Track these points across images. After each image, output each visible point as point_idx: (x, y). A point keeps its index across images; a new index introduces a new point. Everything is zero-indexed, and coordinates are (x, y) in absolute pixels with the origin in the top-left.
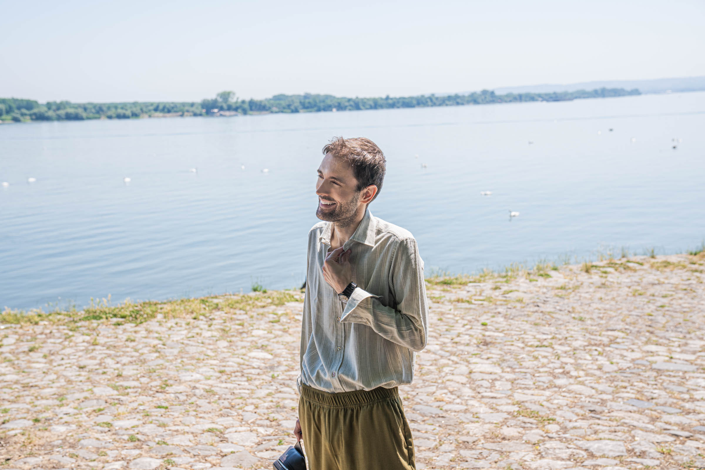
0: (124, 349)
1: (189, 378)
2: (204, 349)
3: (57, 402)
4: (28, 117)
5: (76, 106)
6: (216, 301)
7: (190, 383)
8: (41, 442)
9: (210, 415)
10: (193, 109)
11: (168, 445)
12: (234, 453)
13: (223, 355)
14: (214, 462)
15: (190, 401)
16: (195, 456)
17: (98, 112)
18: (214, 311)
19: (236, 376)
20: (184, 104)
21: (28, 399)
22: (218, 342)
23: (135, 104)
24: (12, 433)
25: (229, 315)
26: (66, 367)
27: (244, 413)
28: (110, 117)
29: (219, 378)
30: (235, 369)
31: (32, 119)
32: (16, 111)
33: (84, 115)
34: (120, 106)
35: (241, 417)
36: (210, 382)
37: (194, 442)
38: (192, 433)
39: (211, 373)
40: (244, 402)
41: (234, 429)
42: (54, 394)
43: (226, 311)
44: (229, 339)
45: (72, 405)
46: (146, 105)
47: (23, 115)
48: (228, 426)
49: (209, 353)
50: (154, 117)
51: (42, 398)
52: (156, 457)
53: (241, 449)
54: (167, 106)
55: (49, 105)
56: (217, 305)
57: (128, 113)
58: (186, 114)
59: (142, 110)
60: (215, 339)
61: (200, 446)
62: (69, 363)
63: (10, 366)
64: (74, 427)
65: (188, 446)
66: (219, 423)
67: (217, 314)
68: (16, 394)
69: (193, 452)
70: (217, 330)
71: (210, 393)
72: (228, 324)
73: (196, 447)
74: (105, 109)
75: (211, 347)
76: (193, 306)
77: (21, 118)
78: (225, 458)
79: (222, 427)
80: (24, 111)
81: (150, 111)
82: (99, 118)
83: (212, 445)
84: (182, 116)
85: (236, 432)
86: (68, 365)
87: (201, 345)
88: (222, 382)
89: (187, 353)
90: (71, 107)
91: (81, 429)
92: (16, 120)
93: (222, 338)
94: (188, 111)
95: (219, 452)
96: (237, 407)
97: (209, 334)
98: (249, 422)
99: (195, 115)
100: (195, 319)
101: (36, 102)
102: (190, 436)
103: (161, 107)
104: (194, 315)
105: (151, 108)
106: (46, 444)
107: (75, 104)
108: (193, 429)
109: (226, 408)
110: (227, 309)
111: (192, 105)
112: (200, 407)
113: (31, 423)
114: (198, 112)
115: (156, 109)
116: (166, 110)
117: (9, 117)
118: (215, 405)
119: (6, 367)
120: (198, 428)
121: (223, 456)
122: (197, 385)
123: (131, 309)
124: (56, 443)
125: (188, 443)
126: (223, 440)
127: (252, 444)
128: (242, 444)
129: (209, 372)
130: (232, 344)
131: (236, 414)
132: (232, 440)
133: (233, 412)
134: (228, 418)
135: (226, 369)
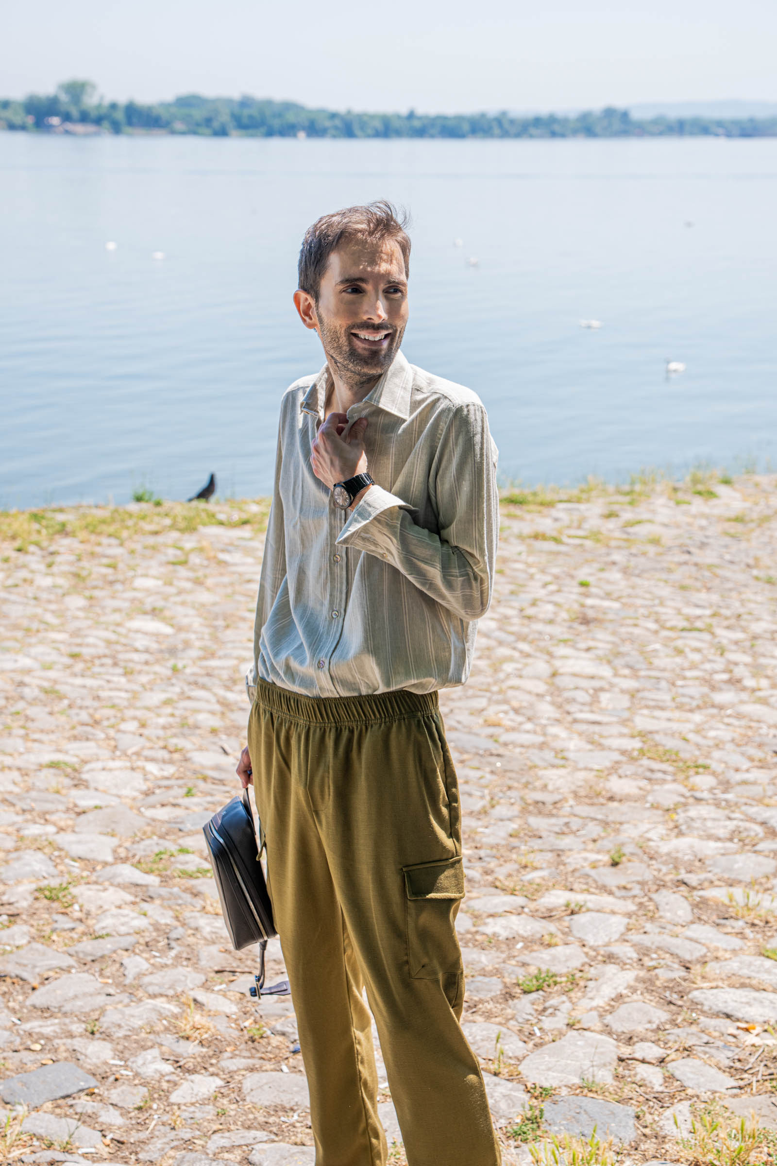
1: (9, 665)
2: (39, 611)
6: (60, 517)
7: (12, 674)
9: (53, 737)
12: (100, 808)
13: (77, 624)
14: (62, 824)
15: (13, 710)
16: (24, 811)
18: (57, 537)
19: (102, 665)
22: (67, 598)
25: (88, 547)
27: (119, 736)
29: (69, 667)
30: (101, 651)
35: (113, 743)
36: (52, 674)
37: (22, 785)
38: (19, 769)
39: (54, 657)
40: (119, 714)
41: (99, 765)
43: (81, 539)
44: (87, 593)
48: (88, 758)
49: (49, 618)
53: (114, 801)
56: (63, 525)
60: (60, 591)
61: (34, 794)
65: (11, 793)
66: (71, 752)
67: (65, 542)
69: (20, 805)
70: (63, 574)
71: (53, 695)
72: (85, 563)
73: (26, 795)
75: (53, 607)
76: (16, 526)
78: (83, 817)
79: (75, 759)
83: (57, 792)
85: (103, 769)
87: (33, 602)
88: (75, 675)
89: (6, 616)
93: (74, 590)
95: (71, 805)
96: (105, 723)
97: (48, 582)
98: (129, 752)
100: (19, 550)
102: (16, 775)
104: (17, 544)
108: (19, 762)
109: (83, 724)
110: (83, 535)
112: (33, 720)
118: (63, 719)
120: (31, 760)
121: (79, 813)
122: (27, 679)
125: (11, 788)
126: (80, 784)
127: (135, 794)
128: (115, 793)
129: (49, 654)
130: (93, 603)
131: (103, 736)
132: (95, 785)
133: (98, 733)
134: (88, 743)
135: (84, 650)
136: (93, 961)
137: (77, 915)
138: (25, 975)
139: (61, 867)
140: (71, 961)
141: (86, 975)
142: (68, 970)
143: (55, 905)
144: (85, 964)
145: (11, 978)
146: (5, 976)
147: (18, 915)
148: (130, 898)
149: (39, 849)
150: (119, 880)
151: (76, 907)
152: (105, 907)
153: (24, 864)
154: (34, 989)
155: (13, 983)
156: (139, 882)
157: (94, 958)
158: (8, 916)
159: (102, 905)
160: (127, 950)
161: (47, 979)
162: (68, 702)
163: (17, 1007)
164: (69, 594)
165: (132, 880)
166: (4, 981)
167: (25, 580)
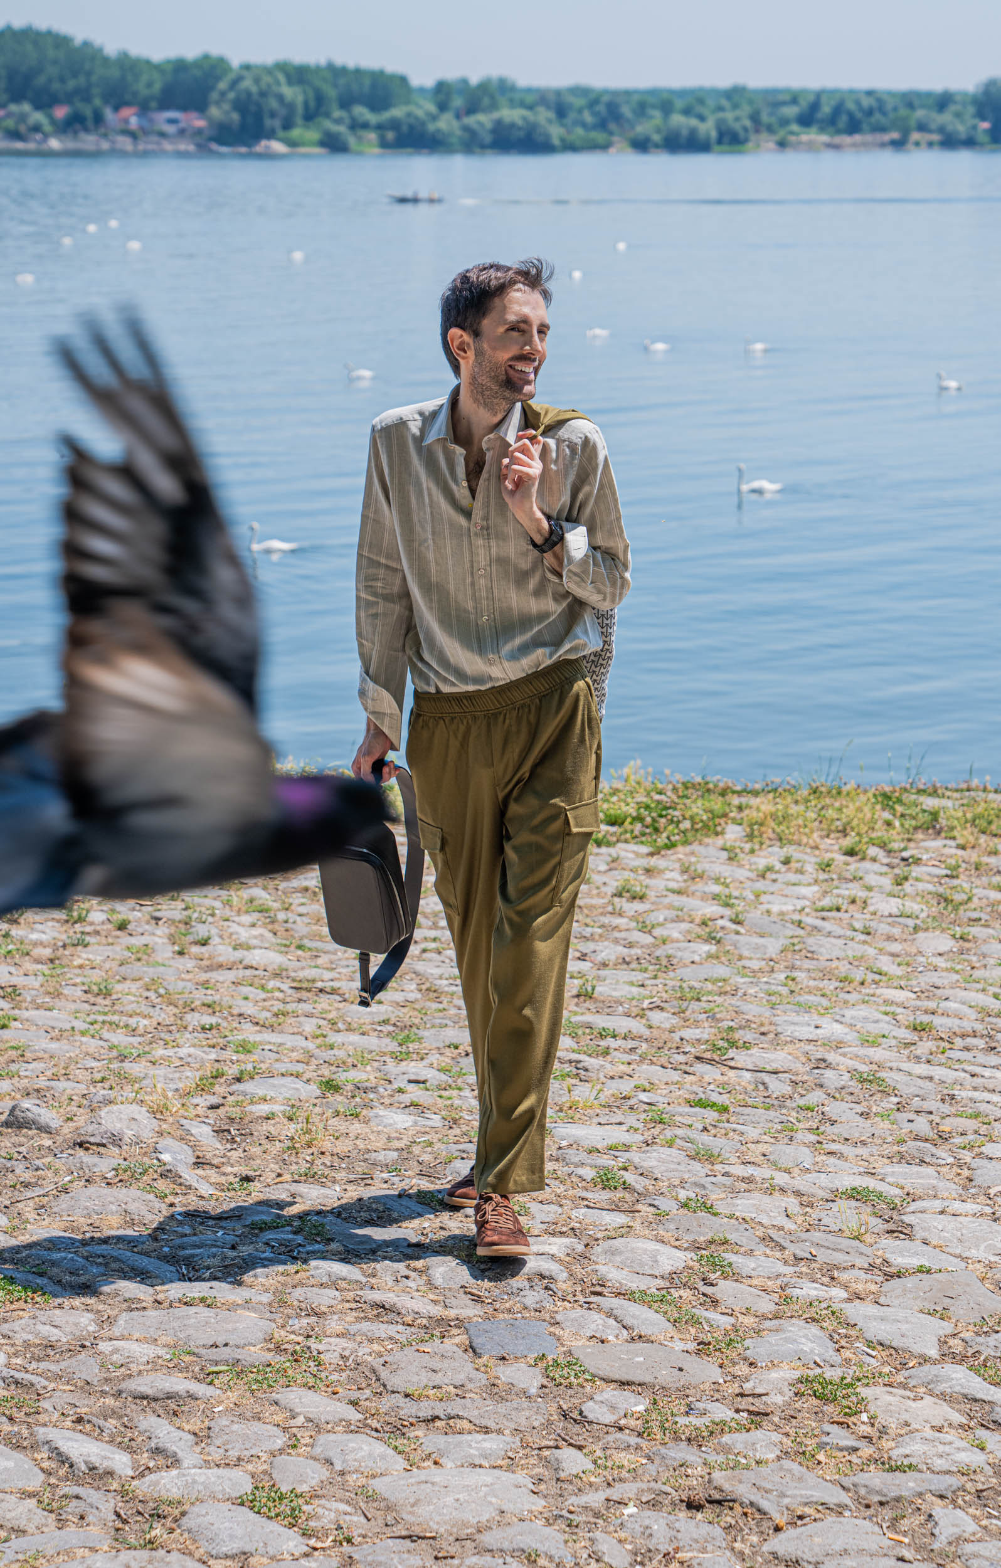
0: (606, 920)
1: (806, 1032)
2: (871, 952)
3: (393, 1046)
4: (372, 136)
5: (530, 99)
6: (930, 803)
7: (808, 1048)
8: (342, 1147)
9: (861, 1150)
10: (945, 118)
11: (715, 1214)
12: (929, 1272)
13: (934, 978)
14: (860, 1287)
15: (802, 1102)
16: (798, 1259)
17: (602, 125)
18: (920, 836)
19: (967, 1049)
20: (910, 100)
21: (309, 1026)
22: (921, 935)
23: (735, 95)
24: (263, 1109)
25: (973, 856)
26: (424, 951)
27: (978, 1162)
28: (641, 145)
29: (907, 1045)
30: (967, 1026)
31: (384, 144)
32: (337, 113)
33: (556, 132)
34: (679, 104)
35: (966, 1173)
36: (877, 1054)
37: (800, 1219)
38: (798, 1194)
39: (885, 1026)
40: (983, 1129)
41: (938, 1205)
42: (385, 1022)
43: (961, 841)
44: (958, 931)
45: (434, 1058)
46: (775, 99)
47: (357, 126)
48: (919, 1192)
49: (886, 964)
50: (797, 146)
51: (349, 1030)
52: (677, 1243)
53: (954, 1264)
54: (851, 106)
55: (442, 93)
56: (935, 815)
57: (707, 128)
58: (915, 136)
59: (755, 118)
60: (911, 922)
61: (817, 1235)
62: (434, 940)
63: (264, 925)
64: (436, 1121)
65: (781, 1229)
66: (890, 1179)
67: (930, 847)
68: (278, 1006)
69: (792, 1249)
70: (921, 896)
71: (874, 1087)
72: (962, 882)
73: (804, 1236)
74: (626, 111)
75: (896, 947)
76: (850, 811)
77: (352, 141)
78: (895, 1282)
79: (897, 1191)
80: (362, 112)
81: (784, 122)
82: (604, 147)
83: (857, 1238)
84: (898, 145)
85: (942, 1213)
86: (433, 945)
87: (863, 937)
88: (918, 1058)
89: (811, 956)
90: (512, 104)
91: (456, 1131)
92: (334, 145)
93: (937, 923)
94: (922, 127)
95: (878, 1261)
96: (958, 1140)
97: (892, 906)
98: (992, 1191)
99: (950, 142)
100: (851, 853)
101: (403, 80)
102: (792, 1203)
103: (826, 109)
104: (847, 842)
105: (791, 111)
106: (354, 1154)
107: (529, 90)
108: (800, 1182)
109: (917, 1138)
110: (965, 835)
111: (943, 101)
112: (833, 1123)
113: (314, 1090)
114: (961, 129)
115: (806, 120)
116: (843, 120)
117: (313, 135)
118: (884, 1125)
119: (253, 925)
120: (818, 1184)
121: (889, 1276)
122: (831, 1057)
123: (641, 798)
124: (381, 1157)
125: (782, 1221)
126: (901, 1231)
127: (993, 1259)
128: (958, 1252)
129: (877, 1022)
130: (967, 945)
131: (951, 1160)
132: (925, 1235)
133: (944, 1155)
134: (924, 1169)
135: (937, 1021)
136: (882, 1504)
137: (866, 1429)
138: (765, 1505)
139: (847, 1354)
140: (845, 1498)
141: (867, 1523)
142: (839, 1510)
143: (829, 1409)
144: (868, 1506)
145: (741, 1504)
146: (734, 1501)
147: (767, 1415)
148: (958, 1418)
149: (814, 1320)
150: (942, 1387)
151: (864, 1417)
152: (914, 1426)
153: (786, 1340)
154: (777, 1529)
155: (745, 1514)
156: (979, 1396)
157: (883, 1499)
158: (750, 1413)
159: (910, 1421)
160: (942, 1497)
161: (801, 1517)
162: (896, 1100)
163: (747, 1551)
164: (927, 930)
165: (965, 1391)
166: (731, 1509)
167: (853, 902)
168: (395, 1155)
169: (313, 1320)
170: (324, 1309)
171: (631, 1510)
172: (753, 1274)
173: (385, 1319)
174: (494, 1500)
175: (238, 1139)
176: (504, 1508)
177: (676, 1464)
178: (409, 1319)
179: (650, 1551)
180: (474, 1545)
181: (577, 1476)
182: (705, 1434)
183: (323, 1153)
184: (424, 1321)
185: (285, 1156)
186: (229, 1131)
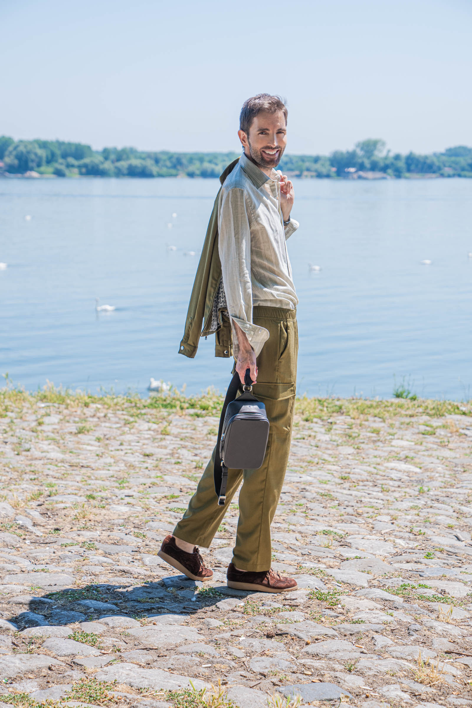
1: (297, 479)
2: (319, 453)
3: (117, 485)
6: (338, 403)
7: (297, 484)
8: (98, 518)
9: (325, 518)
12: (360, 558)
13: (347, 462)
14: (331, 564)
15: (297, 503)
16: (303, 555)
18: (335, 414)
19: (365, 486)
21: (78, 478)
22: (340, 447)
24: (62, 506)
25: (358, 421)
26: (127, 453)
27: (375, 522)
29: (340, 484)
30: (364, 478)
35: (371, 526)
36: (326, 486)
37: (302, 541)
38: (300, 532)
39: (329, 477)
40: (376, 511)
41: (360, 536)
42: (112, 476)
43: (352, 416)
44: (356, 446)
45: (136, 488)
48: (352, 533)
49: (326, 457)
51: (96, 479)
53: (370, 556)
56: (340, 408)
60: (335, 443)
61: (310, 547)
62: (131, 449)
63: (54, 445)
64: (139, 509)
65: (295, 544)
66: (339, 528)
67: (339, 419)
68: (63, 472)
69: (301, 551)
70: (339, 434)
71: (327, 498)
72: (355, 430)
73: (305, 546)
75: (330, 451)
78: (347, 561)
79: (342, 532)
83: (328, 547)
85: (362, 539)
86: (130, 451)
87: (315, 448)
88: (344, 489)
91: (148, 512)
93: (346, 443)
95: (338, 555)
96: (366, 515)
97: (327, 437)
98: (383, 532)
100: (307, 420)
102: (299, 536)
104: (304, 417)
106: (104, 521)
108: (301, 529)
109: (348, 514)
112: (311, 509)
113: (84, 499)
118: (333, 510)
119: (49, 444)
120: (309, 529)
121: (343, 560)
122: (308, 488)
124: (116, 522)
126: (346, 545)
127: (386, 555)
128: (371, 552)
129: (326, 476)
130: (360, 451)
131: (364, 522)
132: (357, 546)
133: (360, 520)
134: (352, 525)
135: (351, 476)
136: (351, 635)
137: (341, 610)
138: (301, 635)
139: (329, 585)
140: (335, 633)
141: (345, 641)
142: (333, 637)
143: (325, 603)
144: (345, 636)
145: (290, 635)
146: (287, 634)
147: (297, 606)
148: (380, 606)
149: (313, 574)
150: (372, 596)
151: (340, 606)
152: (361, 609)
153: (302, 580)
154: (307, 644)
155: (293, 639)
156: (387, 599)
157: (352, 633)
158: (290, 606)
159: (359, 607)
160: (377, 632)
161: (317, 639)
162: (338, 502)
163: (295, 652)
164: (342, 446)
165: (382, 597)
166: (286, 637)
167: (310, 436)
168: (122, 521)
169: (93, 577)
170: (97, 573)
171: (243, 638)
172: (284, 559)
173: (125, 576)
174: (182, 635)
175: (52, 516)
176: (187, 638)
177: (260, 622)
178: (136, 576)
179: (253, 652)
180: (174, 652)
181: (217, 627)
182: (272, 612)
183: (90, 520)
184: (143, 577)
185: (74, 522)
186: (47, 514)
